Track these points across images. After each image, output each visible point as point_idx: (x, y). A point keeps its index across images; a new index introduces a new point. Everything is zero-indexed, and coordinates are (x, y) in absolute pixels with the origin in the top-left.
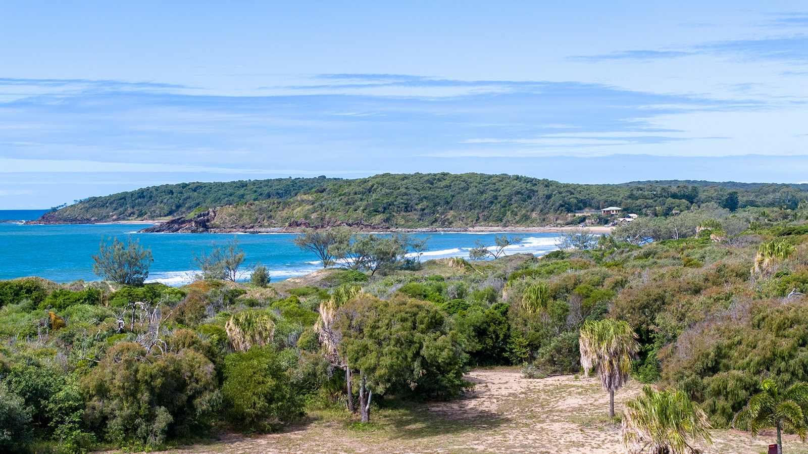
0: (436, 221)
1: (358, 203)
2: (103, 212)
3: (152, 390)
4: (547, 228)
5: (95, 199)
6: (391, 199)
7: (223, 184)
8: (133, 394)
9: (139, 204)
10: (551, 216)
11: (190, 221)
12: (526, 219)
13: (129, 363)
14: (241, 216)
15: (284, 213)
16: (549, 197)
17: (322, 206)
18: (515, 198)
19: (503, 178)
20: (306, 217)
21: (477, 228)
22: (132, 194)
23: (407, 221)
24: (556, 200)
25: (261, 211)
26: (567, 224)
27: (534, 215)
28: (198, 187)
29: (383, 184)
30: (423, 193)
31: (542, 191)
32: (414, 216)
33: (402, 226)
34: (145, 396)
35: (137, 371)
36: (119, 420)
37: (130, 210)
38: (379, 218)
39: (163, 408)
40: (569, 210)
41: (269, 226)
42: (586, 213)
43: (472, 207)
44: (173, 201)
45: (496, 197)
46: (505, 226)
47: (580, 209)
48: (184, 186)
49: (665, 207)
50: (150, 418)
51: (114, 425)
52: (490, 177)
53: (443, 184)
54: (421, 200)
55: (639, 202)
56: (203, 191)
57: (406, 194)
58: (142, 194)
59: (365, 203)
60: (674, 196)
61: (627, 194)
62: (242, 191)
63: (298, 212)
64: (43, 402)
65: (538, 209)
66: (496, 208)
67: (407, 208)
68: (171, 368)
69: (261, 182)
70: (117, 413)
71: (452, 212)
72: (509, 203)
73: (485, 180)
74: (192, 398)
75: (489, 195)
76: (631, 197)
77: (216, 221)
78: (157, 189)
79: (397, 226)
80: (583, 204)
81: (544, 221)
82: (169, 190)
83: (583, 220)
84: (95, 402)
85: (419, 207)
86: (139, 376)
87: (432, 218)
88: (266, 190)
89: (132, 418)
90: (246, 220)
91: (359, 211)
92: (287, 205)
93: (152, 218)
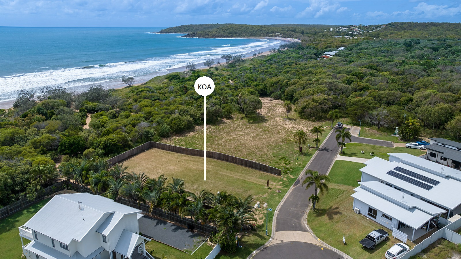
2: (172, 31)
6: (233, 31)
9: (180, 29)
11: (191, 35)
12: (260, 35)
13: (208, 110)
14: (202, 34)
16: (265, 30)
20: (215, 35)
21: (250, 37)
26: (269, 37)
27: (262, 35)
30: (239, 29)
37: (178, 31)
40: (269, 34)
41: (208, 36)
43: (249, 33)
44: (186, 29)
46: (256, 37)
47: (271, 33)
49: (289, 33)
53: (243, 27)
55: (284, 32)
57: (236, 29)
60: (291, 31)
62: (201, 27)
66: (254, 33)
67: (236, 33)
68: (215, 110)
75: (253, 30)
76: (282, 30)
77: (197, 35)
81: (264, 36)
82: (186, 26)
83: (272, 36)
86: (210, 112)
88: (206, 27)
92: (211, 31)
93: (182, 32)
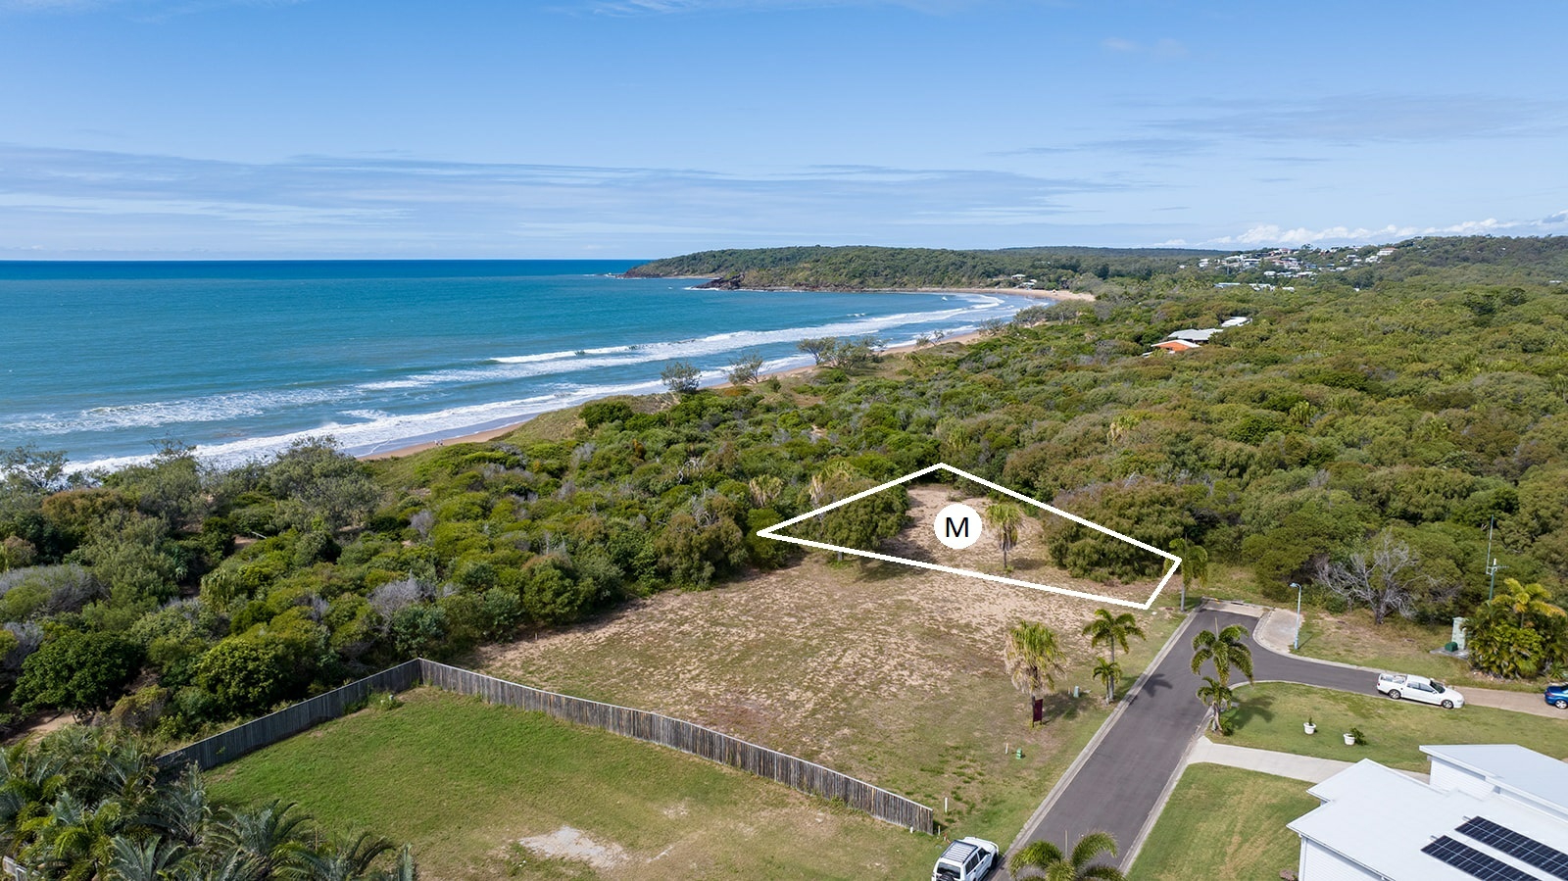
0: (895, 283)
1: (842, 270)
2: (668, 269)
3: (701, 552)
4: (973, 289)
5: (662, 260)
6: (865, 268)
7: (750, 251)
8: (689, 554)
9: (692, 264)
10: (976, 281)
11: (727, 281)
12: (958, 283)
13: (686, 535)
14: (762, 278)
15: (792, 277)
16: (974, 267)
17: (817, 272)
18: (951, 268)
19: (944, 251)
20: (806, 280)
21: (924, 289)
22: (688, 257)
23: (876, 283)
24: (980, 269)
25: (776, 275)
26: (987, 286)
28: (732, 253)
29: (859, 257)
30: (887, 264)
31: (970, 262)
32: (880, 279)
33: (872, 287)
34: (697, 556)
35: (691, 540)
36: (680, 571)
37: (686, 269)
38: (857, 280)
39: (708, 563)
40: (988, 276)
41: (781, 285)
42: (1001, 278)
43: (920, 274)
44: (716, 264)
45: (937, 267)
46: (943, 287)
48: (723, 252)
49: (1056, 275)
50: (700, 569)
51: (677, 574)
52: (934, 251)
54: (885, 269)
55: (1038, 271)
56: (736, 256)
57: (875, 264)
58: (694, 257)
59: (847, 270)
60: (1064, 267)
61: (1030, 264)
62: (762, 256)
63: (801, 276)
64: (630, 560)
65: (967, 276)
66: (938, 274)
68: (714, 537)
69: (776, 249)
70: (679, 566)
71: (907, 277)
72: (946, 271)
73: (930, 253)
74: (726, 554)
75: (932, 266)
76: (1033, 266)
77: (745, 282)
78: (704, 253)
79: (869, 286)
80: (998, 272)
81: (970, 284)
82: (713, 255)
83: (998, 283)
84: (665, 559)
85: (884, 273)
86: (692, 543)
87: (893, 281)
88: (779, 256)
89: (688, 569)
90: (765, 281)
91: (843, 276)
92: (793, 270)
93: (701, 274)
